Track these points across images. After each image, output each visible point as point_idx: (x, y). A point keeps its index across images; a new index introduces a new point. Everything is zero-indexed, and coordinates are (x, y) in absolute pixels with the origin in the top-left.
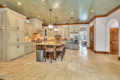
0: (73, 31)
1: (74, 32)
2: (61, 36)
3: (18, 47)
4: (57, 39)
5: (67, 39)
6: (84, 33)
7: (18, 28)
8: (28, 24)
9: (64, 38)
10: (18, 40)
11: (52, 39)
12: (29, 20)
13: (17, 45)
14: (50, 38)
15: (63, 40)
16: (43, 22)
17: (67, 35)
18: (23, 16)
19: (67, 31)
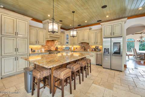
0: (111, 34)
1: (112, 36)
2: (88, 44)
3: (16, 59)
4: (83, 48)
5: (99, 48)
6: (141, 37)
7: (16, 34)
8: (37, 29)
9: (94, 47)
10: (17, 50)
11: (77, 48)
12: (42, 23)
13: (13, 57)
14: (74, 46)
15: (92, 50)
16: (61, 25)
17: (99, 41)
18: (24, 17)
19: (99, 35)
